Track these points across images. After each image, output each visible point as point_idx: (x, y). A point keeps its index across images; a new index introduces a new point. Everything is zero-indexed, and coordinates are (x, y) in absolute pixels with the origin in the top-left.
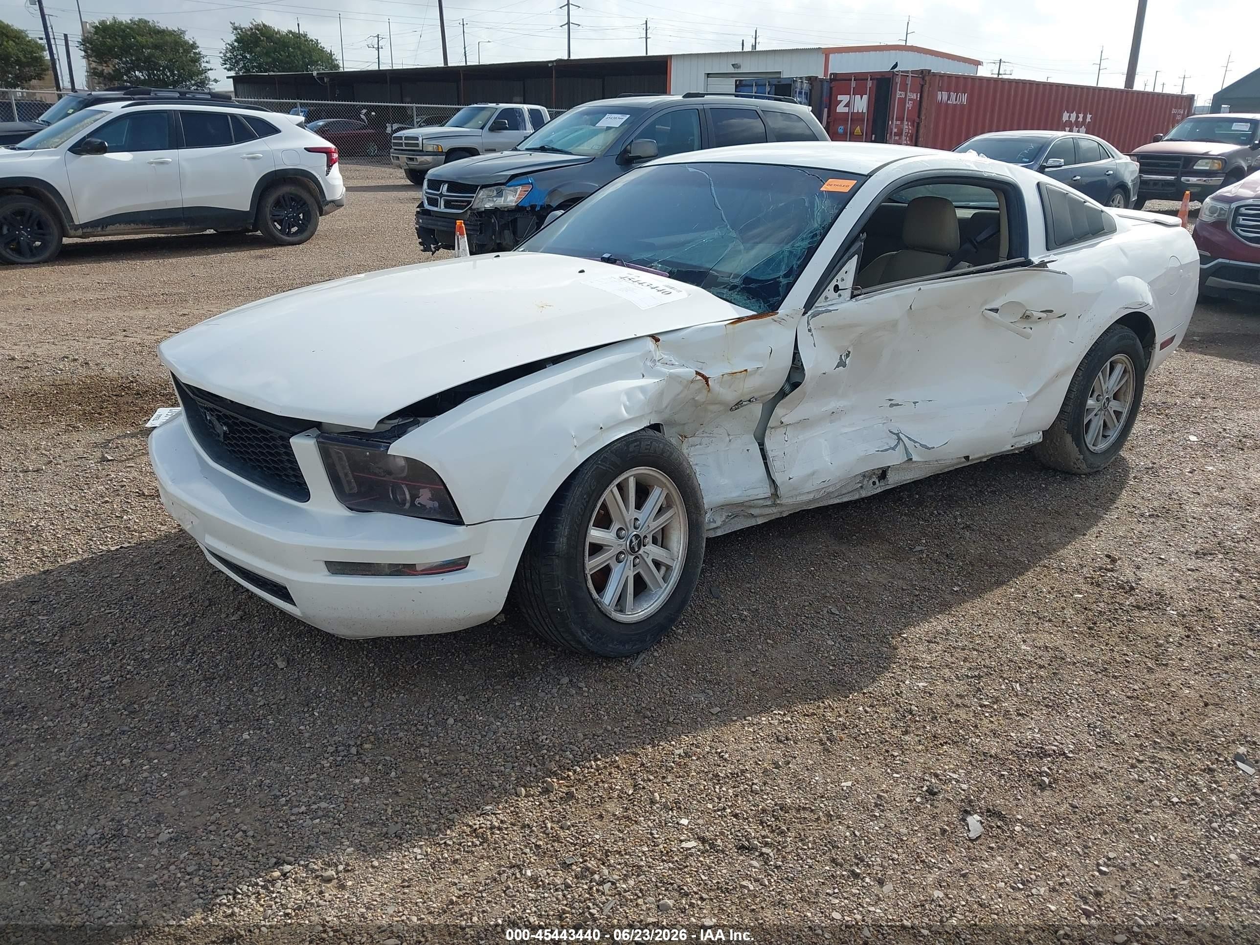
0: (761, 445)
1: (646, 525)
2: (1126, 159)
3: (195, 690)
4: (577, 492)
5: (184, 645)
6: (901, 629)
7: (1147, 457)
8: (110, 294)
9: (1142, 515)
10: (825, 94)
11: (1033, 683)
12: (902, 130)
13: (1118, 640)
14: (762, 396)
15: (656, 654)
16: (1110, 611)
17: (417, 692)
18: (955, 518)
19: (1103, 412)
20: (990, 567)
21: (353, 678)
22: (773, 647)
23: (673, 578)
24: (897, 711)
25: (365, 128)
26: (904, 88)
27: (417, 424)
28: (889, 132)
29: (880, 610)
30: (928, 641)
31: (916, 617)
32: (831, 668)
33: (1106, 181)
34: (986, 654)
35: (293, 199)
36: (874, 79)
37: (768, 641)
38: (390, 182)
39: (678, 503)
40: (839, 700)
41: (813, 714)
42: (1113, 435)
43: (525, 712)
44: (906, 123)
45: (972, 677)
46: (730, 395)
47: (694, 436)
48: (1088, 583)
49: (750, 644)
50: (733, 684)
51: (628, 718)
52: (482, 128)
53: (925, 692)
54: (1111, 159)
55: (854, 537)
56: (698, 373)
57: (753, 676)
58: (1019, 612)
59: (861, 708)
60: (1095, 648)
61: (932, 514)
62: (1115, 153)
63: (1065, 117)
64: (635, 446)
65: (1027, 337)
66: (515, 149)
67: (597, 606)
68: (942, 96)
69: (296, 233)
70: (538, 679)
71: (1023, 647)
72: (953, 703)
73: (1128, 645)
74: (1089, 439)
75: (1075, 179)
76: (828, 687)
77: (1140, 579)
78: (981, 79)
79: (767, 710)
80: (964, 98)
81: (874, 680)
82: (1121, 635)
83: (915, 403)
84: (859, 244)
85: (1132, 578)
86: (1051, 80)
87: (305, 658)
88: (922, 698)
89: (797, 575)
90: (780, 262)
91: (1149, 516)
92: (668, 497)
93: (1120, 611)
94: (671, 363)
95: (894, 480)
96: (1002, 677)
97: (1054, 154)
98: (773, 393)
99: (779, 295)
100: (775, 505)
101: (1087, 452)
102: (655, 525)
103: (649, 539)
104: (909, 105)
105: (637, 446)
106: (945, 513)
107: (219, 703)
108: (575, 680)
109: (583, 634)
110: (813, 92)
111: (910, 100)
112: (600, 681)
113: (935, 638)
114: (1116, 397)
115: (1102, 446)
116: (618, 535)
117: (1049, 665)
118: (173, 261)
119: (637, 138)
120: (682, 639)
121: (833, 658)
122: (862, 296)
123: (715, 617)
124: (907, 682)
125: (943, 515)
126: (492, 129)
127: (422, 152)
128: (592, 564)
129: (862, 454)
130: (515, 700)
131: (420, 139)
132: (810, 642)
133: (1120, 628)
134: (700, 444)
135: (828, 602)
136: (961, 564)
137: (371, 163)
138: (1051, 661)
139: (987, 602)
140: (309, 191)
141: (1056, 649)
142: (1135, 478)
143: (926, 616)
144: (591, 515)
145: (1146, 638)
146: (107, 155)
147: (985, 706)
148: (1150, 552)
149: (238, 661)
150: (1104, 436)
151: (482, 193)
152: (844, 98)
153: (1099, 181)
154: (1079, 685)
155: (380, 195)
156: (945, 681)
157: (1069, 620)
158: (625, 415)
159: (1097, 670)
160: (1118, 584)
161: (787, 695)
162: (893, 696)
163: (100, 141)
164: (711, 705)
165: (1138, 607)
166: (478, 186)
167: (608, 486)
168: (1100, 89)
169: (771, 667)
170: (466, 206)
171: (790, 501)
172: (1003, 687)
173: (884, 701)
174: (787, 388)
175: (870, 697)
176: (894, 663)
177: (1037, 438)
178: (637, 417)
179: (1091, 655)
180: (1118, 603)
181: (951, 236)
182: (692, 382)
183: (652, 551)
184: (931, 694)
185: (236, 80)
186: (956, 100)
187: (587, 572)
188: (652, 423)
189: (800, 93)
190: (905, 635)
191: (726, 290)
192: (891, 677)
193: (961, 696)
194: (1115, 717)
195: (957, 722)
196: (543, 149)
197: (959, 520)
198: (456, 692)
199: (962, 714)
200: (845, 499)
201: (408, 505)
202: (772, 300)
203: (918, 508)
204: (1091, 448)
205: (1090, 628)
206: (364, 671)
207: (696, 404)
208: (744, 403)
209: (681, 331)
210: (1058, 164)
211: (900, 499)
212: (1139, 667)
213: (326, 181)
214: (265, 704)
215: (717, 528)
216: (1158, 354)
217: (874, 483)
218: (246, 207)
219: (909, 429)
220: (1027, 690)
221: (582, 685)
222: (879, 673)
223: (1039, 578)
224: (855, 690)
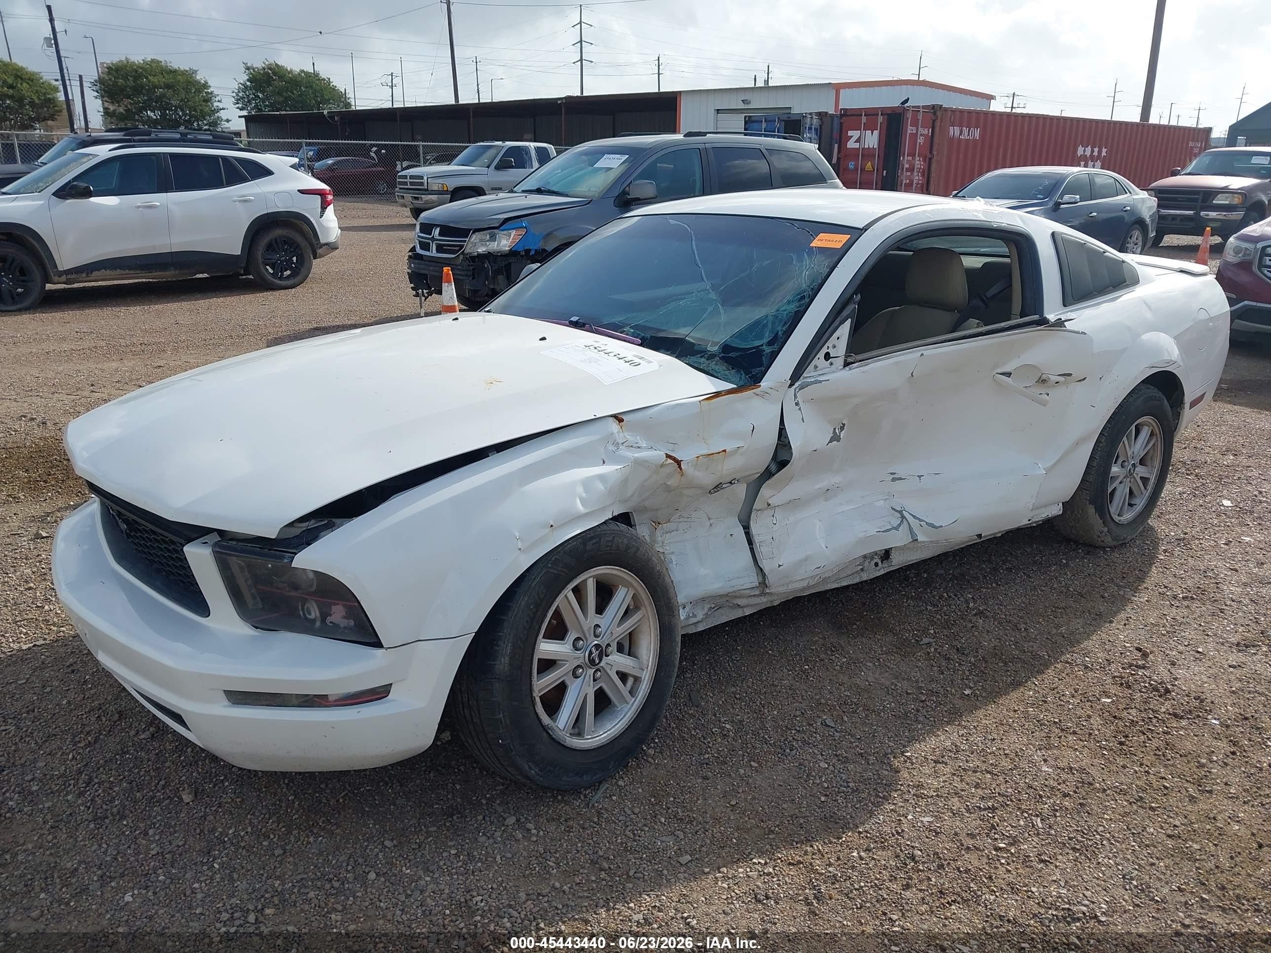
0: (747, 528)
1: (609, 632)
2: (1144, 195)
3: (81, 834)
4: (522, 601)
5: (80, 773)
6: (904, 746)
7: (1177, 525)
8: (86, 344)
9: (1175, 597)
10: (835, 130)
11: (1056, 817)
12: (914, 165)
13: (1154, 758)
14: (745, 477)
15: (621, 783)
16: (1143, 720)
17: (339, 835)
18: (967, 602)
19: (1129, 479)
20: (1006, 664)
21: (267, 816)
22: (757, 771)
23: (642, 691)
24: (898, 856)
25: (374, 166)
26: (915, 123)
27: (331, 527)
28: (900, 168)
29: (881, 721)
30: (935, 762)
31: (921, 729)
32: (823, 799)
33: (1124, 218)
34: (1001, 778)
35: (285, 243)
36: (885, 114)
37: (752, 763)
38: (396, 221)
39: (646, 603)
40: (831, 843)
41: (800, 862)
42: (1140, 503)
43: (460, 864)
44: (917, 158)
45: (985, 809)
46: (708, 479)
47: (669, 521)
48: (1116, 684)
49: (732, 767)
50: (707, 823)
51: (581, 871)
52: (488, 167)
53: (930, 830)
54: (1128, 194)
55: (855, 626)
56: (668, 456)
57: (732, 811)
58: (1038, 721)
59: (855, 854)
60: (1127, 769)
61: (941, 597)
62: (1132, 188)
63: (1080, 151)
64: (594, 544)
65: (1044, 404)
66: (512, 191)
67: (548, 733)
68: (954, 131)
69: (288, 277)
70: (480, 818)
71: (1045, 768)
72: (962, 845)
73: (1166, 766)
74: (1113, 509)
75: (1091, 215)
76: (818, 824)
77: (1176, 679)
78: (994, 114)
79: (745, 857)
80: (977, 133)
81: (871, 814)
82: (1158, 752)
83: (919, 477)
84: (853, 307)
85: (1167, 677)
86: (1064, 115)
87: (217, 788)
88: (927, 837)
89: (789, 675)
90: (765, 326)
91: (1183, 598)
92: (635, 597)
93: (1154, 720)
94: (637, 445)
95: (897, 561)
96: (1019, 808)
97: (1069, 190)
98: (758, 473)
99: (761, 365)
100: (763, 594)
101: (1112, 525)
102: (621, 631)
103: (614, 646)
104: (920, 140)
105: (596, 543)
106: (956, 595)
107: (105, 853)
108: (523, 820)
109: (530, 768)
110: (823, 127)
111: (921, 135)
112: (553, 819)
113: (943, 757)
114: (1142, 462)
115: (1128, 516)
116: (574, 646)
117: (1075, 792)
118: (159, 307)
119: (635, 179)
120: (652, 761)
121: (826, 785)
122: (857, 364)
123: (693, 732)
124: (910, 817)
125: (954, 599)
126: (498, 168)
127: (427, 191)
128: (542, 684)
129: (861, 535)
130: (450, 847)
131: (425, 178)
132: (801, 764)
133: (1155, 743)
134: (677, 530)
135: (823, 711)
136: (973, 660)
137: (379, 201)
138: (1077, 788)
139: (1003, 709)
140: (302, 233)
141: (1082, 770)
142: (1165, 551)
143: (934, 726)
144: (540, 628)
145: (1186, 756)
146: (93, 199)
147: (1000, 849)
148: (1186, 643)
149: (138, 794)
150: (1130, 505)
151: (474, 236)
152: (854, 134)
153: (1116, 217)
154: (1111, 819)
155: (384, 235)
156: (954, 814)
157: (1097, 733)
158: (581, 508)
159: (1131, 800)
160: (1151, 685)
161: (771, 837)
162: (893, 835)
163: (86, 185)
164: (680, 852)
165: (1175, 715)
166: (471, 230)
167: (560, 592)
168: (1116, 123)
169: (754, 798)
170: (460, 250)
171: (781, 589)
172: (1022, 823)
173: (882, 843)
174: (773, 468)
175: (867, 837)
176: (896, 791)
177: (1056, 510)
178: (595, 510)
179: (1123, 778)
180: (1153, 710)
181: (958, 289)
182: (662, 466)
183: (618, 661)
184: (937, 833)
185: (248, 119)
186: (968, 135)
187: (534, 695)
188: (616, 514)
189: (810, 129)
190: (908, 754)
191: (703, 359)
192: (892, 810)
193: (972, 836)
194: (1153, 864)
195: (967, 871)
196: (539, 191)
197: (971, 605)
198: (383, 835)
199: (972, 860)
200: (844, 584)
201: (318, 624)
202: (755, 371)
203: (926, 590)
204: (1116, 518)
205: (1121, 743)
206: (281, 806)
207: (668, 489)
208: (724, 486)
209: (650, 409)
210: (1073, 200)
211: (906, 578)
212: (1179, 794)
213: (320, 224)
214: (158, 853)
215: (698, 622)
216: (1187, 413)
217: (876, 565)
218: (237, 250)
219: (913, 506)
220: (1050, 827)
221: (530, 826)
222: (878, 805)
223: (1060, 677)
224: (849, 829)
